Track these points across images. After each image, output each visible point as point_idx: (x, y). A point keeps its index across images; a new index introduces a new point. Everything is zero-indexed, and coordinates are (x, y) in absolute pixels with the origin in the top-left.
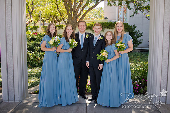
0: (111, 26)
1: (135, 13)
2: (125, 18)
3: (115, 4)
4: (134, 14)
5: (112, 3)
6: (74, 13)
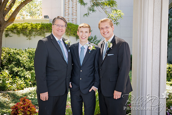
1: (90, 10)
2: (75, 17)
4: (89, 12)
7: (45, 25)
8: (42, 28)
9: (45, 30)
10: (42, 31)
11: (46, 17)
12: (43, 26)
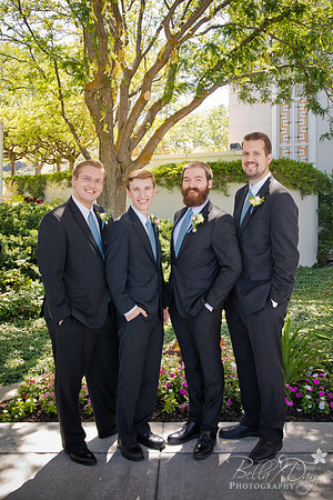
2: (303, 144)
3: (265, 97)
5: (256, 94)
6: (120, 129)
7: (226, 165)
9: (228, 176)
10: (219, 179)
11: (234, 146)
12: (222, 167)
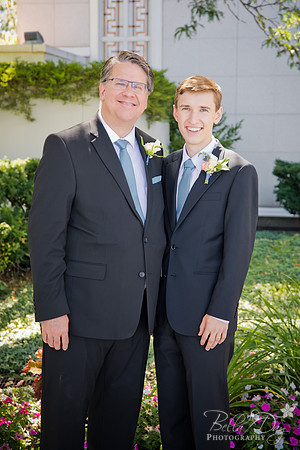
0: (73, 86)
1: (201, 10)
4: (197, 18)
7: (28, 69)
8: (17, 82)
9: (32, 88)
10: (17, 91)
11: (32, 37)
12: (22, 72)
